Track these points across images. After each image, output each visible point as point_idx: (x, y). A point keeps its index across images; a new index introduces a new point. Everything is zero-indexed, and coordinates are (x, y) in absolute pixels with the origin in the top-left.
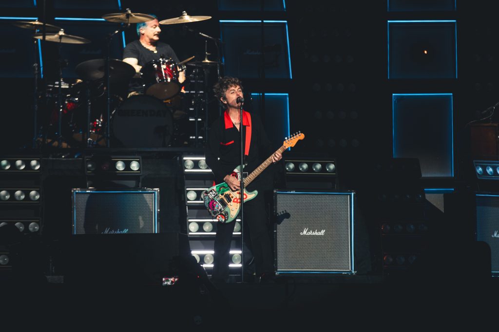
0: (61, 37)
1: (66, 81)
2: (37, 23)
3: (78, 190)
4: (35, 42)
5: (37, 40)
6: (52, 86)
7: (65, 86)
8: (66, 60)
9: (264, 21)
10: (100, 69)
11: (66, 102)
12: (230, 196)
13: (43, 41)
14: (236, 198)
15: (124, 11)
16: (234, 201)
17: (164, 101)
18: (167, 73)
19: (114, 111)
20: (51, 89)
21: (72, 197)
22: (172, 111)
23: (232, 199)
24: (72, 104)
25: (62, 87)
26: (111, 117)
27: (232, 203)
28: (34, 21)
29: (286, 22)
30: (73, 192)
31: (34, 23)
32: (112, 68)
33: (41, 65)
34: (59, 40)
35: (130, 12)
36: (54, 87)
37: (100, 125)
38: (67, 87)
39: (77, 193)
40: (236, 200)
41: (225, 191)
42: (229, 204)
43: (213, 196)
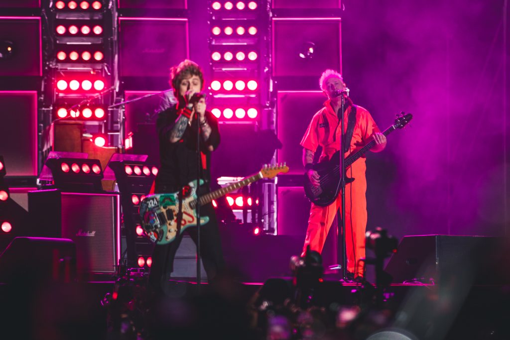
41: (169, 205)
42: (169, 222)
43: (153, 205)
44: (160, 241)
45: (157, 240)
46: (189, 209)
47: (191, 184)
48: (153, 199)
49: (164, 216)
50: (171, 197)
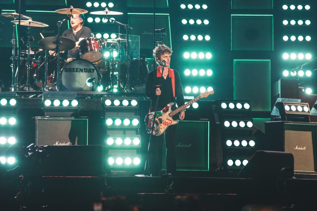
0: (30, 23)
1: (32, 50)
2: (15, 13)
3: (39, 118)
4: (14, 26)
5: (15, 24)
6: (24, 53)
7: (32, 53)
8: (33, 37)
9: (155, 14)
10: (54, 43)
11: (33, 63)
12: (162, 120)
13: (19, 25)
14: (165, 122)
15: (69, 7)
16: (163, 124)
17: (93, 63)
18: (95, 46)
19: (62, 69)
20: (23, 55)
21: (36, 122)
22: (98, 69)
23: (163, 122)
24: (36, 64)
25: (30, 53)
26: (60, 72)
27: (162, 124)
28: (14, 12)
29: (169, 14)
30: (37, 119)
31: (13, 14)
32: (61, 42)
33: (17, 40)
34: (29, 24)
35: (72, 7)
36: (25, 53)
37: (53, 77)
38: (34, 53)
39: (38, 119)
40: (165, 123)
41: (160, 116)
42: (160, 124)
43: (151, 118)
44: (157, 134)
45: (156, 134)
46: (169, 117)
47: (168, 105)
48: (151, 115)
49: (157, 122)
50: (160, 113)
